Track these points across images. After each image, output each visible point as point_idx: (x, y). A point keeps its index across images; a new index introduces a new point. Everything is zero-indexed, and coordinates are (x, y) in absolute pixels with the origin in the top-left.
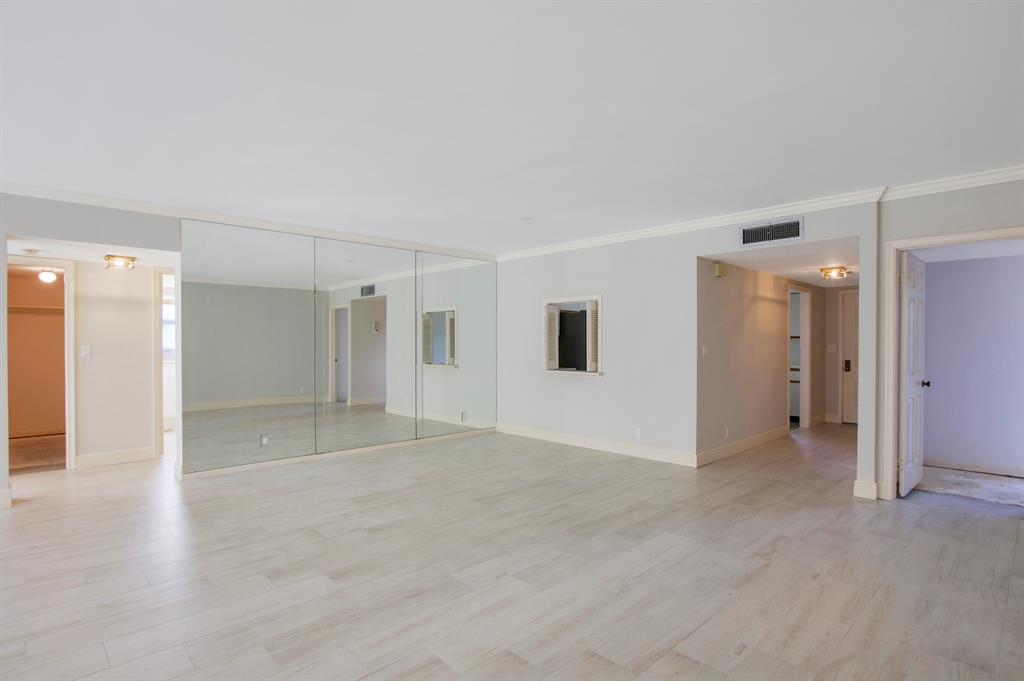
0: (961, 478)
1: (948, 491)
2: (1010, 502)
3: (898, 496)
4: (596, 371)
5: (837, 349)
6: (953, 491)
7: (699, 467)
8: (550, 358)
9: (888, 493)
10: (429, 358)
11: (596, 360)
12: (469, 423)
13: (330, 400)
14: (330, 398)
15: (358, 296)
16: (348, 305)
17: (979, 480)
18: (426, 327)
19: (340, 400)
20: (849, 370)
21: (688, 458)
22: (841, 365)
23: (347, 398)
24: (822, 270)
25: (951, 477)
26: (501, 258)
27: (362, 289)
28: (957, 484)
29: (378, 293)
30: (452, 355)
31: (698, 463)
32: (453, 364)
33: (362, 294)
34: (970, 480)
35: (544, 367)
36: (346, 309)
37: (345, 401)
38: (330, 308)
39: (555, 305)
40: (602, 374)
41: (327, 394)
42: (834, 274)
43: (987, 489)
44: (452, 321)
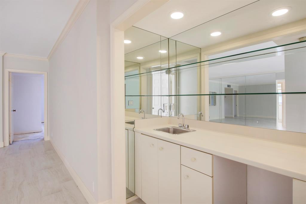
0: (23, 136)
1: (22, 140)
2: (37, 138)
3: (10, 144)
6: (23, 139)
9: (7, 144)
17: (28, 135)
25: (20, 136)
28: (23, 137)
34: (25, 136)
43: (31, 136)
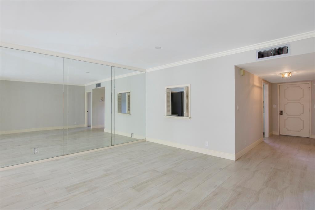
4: (188, 117)
5: (277, 106)
7: (236, 161)
8: (168, 111)
10: (120, 111)
11: (188, 112)
12: (135, 137)
13: (85, 126)
14: (85, 125)
15: (95, 87)
16: (91, 91)
18: (119, 99)
19: (89, 126)
20: (282, 115)
21: (232, 157)
22: (279, 113)
23: (91, 126)
24: (281, 74)
26: (148, 71)
27: (96, 85)
29: (102, 86)
30: (129, 110)
31: (236, 158)
32: (129, 113)
33: (96, 87)
35: (165, 114)
36: (91, 93)
37: (90, 127)
38: (86, 92)
39: (170, 89)
40: (190, 118)
41: (84, 124)
42: (286, 75)
44: (129, 96)
